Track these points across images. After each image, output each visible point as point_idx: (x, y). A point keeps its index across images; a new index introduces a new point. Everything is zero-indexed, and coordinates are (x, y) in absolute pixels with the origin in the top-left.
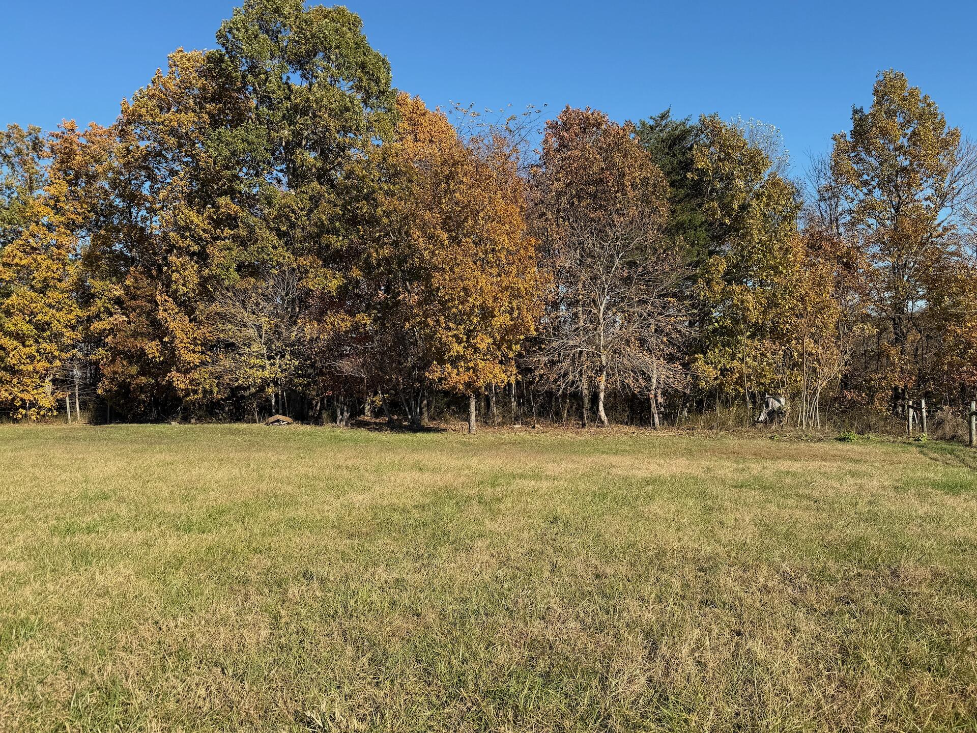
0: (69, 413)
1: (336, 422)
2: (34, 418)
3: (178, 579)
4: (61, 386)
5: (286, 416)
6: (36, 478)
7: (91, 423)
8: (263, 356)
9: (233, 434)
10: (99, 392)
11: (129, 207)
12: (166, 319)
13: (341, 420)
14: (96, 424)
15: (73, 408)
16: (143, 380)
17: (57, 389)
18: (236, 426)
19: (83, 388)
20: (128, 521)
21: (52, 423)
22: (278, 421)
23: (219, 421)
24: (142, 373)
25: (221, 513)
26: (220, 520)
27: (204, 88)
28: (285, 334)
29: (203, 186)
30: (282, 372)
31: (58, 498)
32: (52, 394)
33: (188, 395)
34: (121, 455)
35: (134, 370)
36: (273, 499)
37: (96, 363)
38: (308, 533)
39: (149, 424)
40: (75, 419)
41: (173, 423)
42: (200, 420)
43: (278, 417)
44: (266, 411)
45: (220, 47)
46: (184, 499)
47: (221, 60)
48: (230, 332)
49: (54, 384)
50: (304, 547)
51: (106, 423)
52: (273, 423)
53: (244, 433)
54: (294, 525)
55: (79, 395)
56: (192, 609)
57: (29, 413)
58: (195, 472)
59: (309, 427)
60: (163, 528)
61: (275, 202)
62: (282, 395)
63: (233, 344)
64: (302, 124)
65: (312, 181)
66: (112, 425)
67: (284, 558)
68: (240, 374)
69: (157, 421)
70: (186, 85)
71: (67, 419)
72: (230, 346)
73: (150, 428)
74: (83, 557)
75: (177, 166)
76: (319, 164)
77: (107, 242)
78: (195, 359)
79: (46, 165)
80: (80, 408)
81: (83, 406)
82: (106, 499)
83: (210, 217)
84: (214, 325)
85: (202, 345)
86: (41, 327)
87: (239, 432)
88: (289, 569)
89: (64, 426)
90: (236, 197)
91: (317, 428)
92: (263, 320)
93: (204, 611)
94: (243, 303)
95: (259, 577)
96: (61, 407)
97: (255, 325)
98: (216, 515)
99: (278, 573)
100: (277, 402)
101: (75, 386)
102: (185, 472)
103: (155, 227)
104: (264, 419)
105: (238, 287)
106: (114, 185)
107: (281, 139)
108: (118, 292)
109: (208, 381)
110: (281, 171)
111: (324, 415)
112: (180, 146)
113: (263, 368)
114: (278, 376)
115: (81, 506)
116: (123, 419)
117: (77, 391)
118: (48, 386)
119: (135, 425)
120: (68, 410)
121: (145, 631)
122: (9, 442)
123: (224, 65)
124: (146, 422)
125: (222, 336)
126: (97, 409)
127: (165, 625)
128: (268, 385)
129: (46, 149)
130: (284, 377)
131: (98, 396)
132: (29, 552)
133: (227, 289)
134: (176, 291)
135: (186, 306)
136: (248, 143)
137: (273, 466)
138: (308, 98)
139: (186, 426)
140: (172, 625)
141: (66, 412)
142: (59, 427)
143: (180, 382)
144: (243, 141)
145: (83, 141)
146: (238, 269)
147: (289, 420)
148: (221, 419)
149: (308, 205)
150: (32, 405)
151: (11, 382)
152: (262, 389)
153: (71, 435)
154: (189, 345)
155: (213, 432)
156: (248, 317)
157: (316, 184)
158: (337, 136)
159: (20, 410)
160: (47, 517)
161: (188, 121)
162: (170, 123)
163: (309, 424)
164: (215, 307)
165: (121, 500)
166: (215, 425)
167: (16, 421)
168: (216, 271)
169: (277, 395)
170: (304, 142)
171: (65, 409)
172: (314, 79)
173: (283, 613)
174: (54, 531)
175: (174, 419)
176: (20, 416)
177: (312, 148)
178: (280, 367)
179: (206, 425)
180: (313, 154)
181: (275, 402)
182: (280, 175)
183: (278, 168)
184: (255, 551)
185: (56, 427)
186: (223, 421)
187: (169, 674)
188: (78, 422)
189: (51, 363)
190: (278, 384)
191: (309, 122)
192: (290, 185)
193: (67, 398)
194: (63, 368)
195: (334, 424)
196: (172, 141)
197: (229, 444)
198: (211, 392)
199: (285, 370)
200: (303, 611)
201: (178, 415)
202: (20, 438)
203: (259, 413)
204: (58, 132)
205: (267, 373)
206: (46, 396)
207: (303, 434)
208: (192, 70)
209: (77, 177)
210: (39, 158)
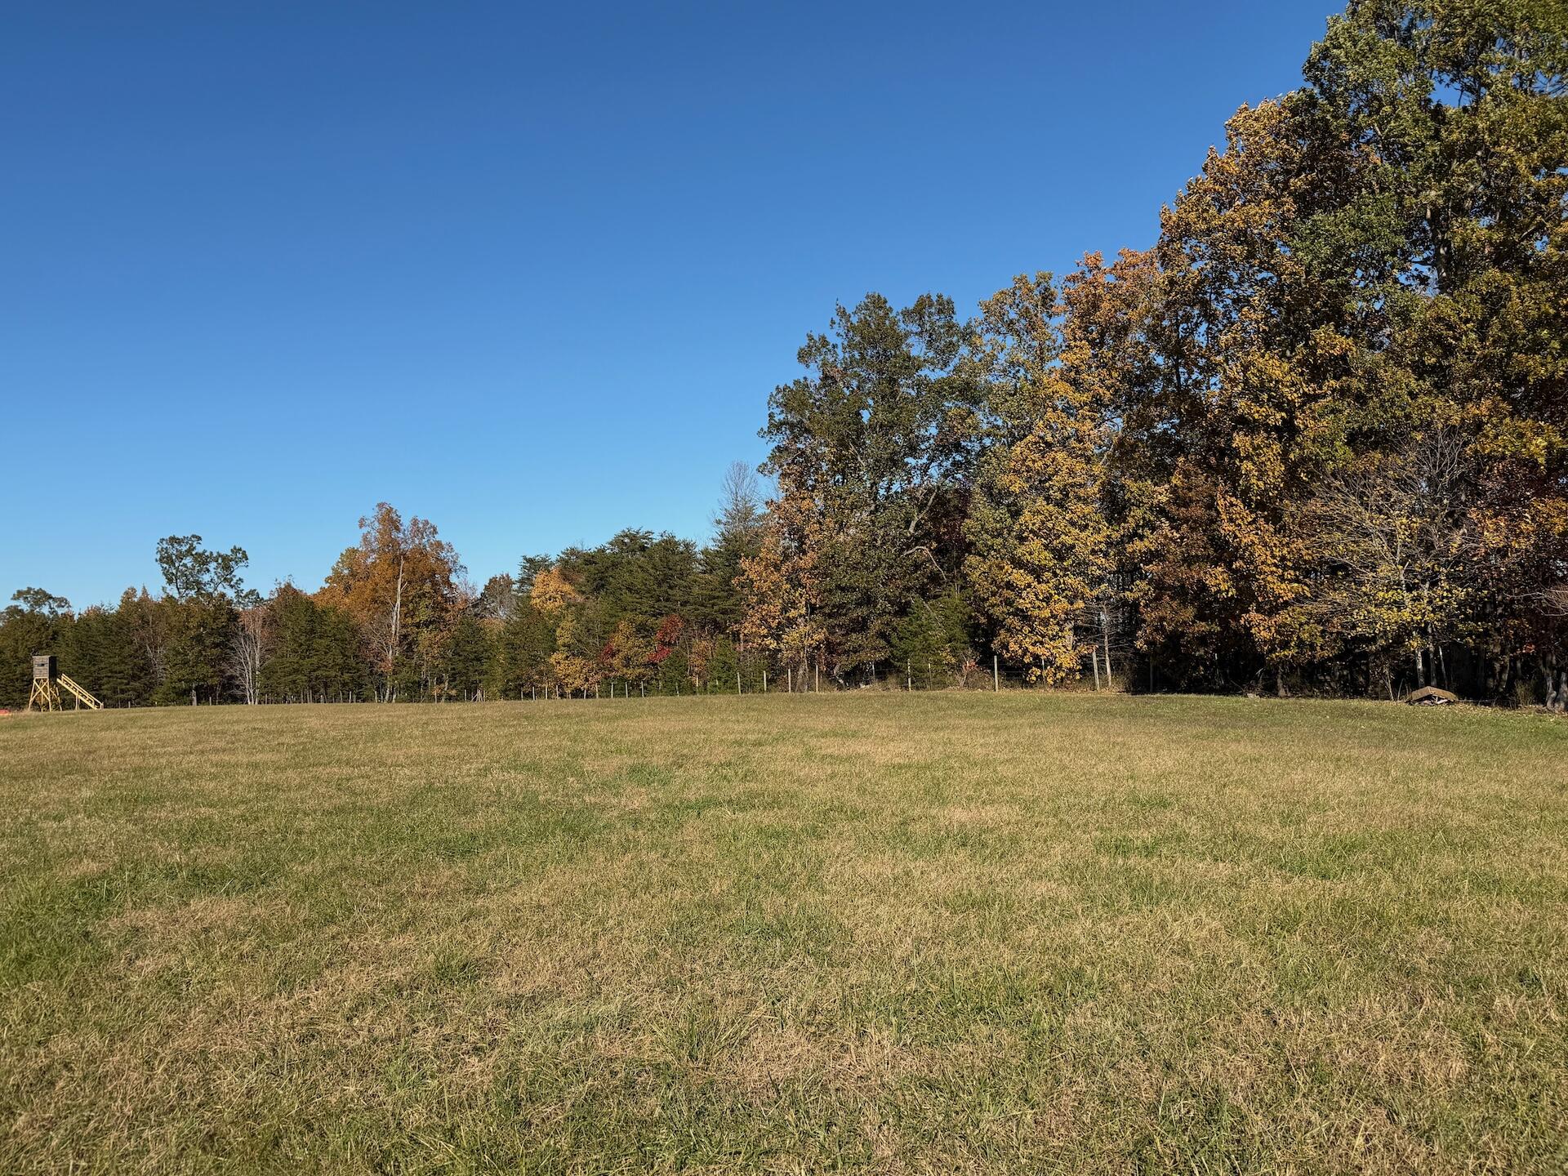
0: (1097, 676)
1: (1545, 704)
2: (1050, 681)
3: (1294, 948)
4: (1085, 637)
5: (1443, 688)
6: (1064, 768)
7: (1127, 692)
8: (1399, 584)
9: (1351, 717)
10: (1139, 644)
11: (1176, 366)
12: (1234, 532)
13: (1555, 700)
14: (1135, 693)
15: (1102, 669)
16: (1202, 627)
17: (1080, 640)
18: (1355, 703)
19: (1116, 640)
20: (1203, 845)
21: (1074, 689)
22: (1429, 697)
23: (1325, 694)
24: (1200, 616)
25: (1351, 848)
26: (1352, 859)
27: (1284, 158)
28: (1439, 544)
29: (1288, 313)
30: (1433, 611)
31: (1099, 798)
32: (1074, 648)
33: (1272, 650)
34: (1178, 742)
35: (1189, 612)
36: (1440, 833)
37: (1135, 605)
38: (1515, 902)
39: (1212, 696)
40: (1105, 685)
41: (1251, 696)
42: (1294, 690)
43: (1431, 690)
44: (1405, 680)
45: (1309, 86)
46: (1286, 819)
47: (1312, 102)
48: (1339, 545)
49: (1075, 634)
50: (1513, 927)
51: (1148, 691)
52: (1420, 700)
53: (1370, 715)
54: (1485, 884)
55: (1110, 650)
56: (1323, 1000)
57: (1045, 673)
58: (1297, 776)
59: (1489, 710)
60: (1257, 861)
61: (1414, 316)
62: (1436, 652)
63: (1344, 567)
64: (1464, 175)
65: (1485, 268)
66: (1158, 695)
67: (1477, 942)
68: (1359, 615)
69: (1225, 691)
70: (1256, 161)
71: (1094, 684)
72: (1337, 570)
73: (1216, 701)
74: (1144, 890)
75: (1246, 290)
76: (1497, 237)
77: (1145, 422)
78: (1285, 590)
79: (1058, 325)
80: (1112, 670)
81: (1117, 666)
82: (1165, 807)
83: (1301, 363)
84: (1313, 536)
85: (1295, 569)
86: (1060, 554)
87: (1359, 713)
88: (1487, 962)
89: (1091, 694)
90: (1345, 323)
91: (1507, 713)
92: (1398, 523)
93: (1344, 1009)
94: (1361, 496)
95: (1432, 966)
96: (1086, 668)
97: (1382, 531)
98: (1342, 851)
99: (1469, 965)
100: (1426, 662)
101: (1103, 637)
102: (1281, 776)
103: (1213, 391)
104: (1404, 693)
105: (1351, 469)
106: (1154, 334)
107: (1424, 206)
108: (1162, 495)
109: (1306, 627)
110: (1424, 262)
111: (1520, 690)
112: (1251, 255)
113: (1399, 605)
114: (1426, 618)
115: (1131, 814)
116: (1173, 688)
117: (1106, 644)
118: (1069, 637)
119: (1192, 696)
120: (1096, 671)
121: (1254, 1021)
122: (1025, 714)
123: (1318, 114)
124: (1210, 691)
125: (1327, 554)
126: (1135, 671)
127: (1282, 1019)
128: (1409, 635)
129: (1060, 302)
130: (1440, 620)
131: (1137, 652)
132: (1072, 873)
133: (1334, 475)
134: (1248, 489)
135: (1267, 509)
136: (1363, 229)
137: (1432, 775)
138: (1475, 127)
139: (1272, 700)
140: (1295, 1020)
141: (1093, 674)
142: (1084, 695)
143: (1261, 628)
144: (1354, 226)
145: (1110, 279)
146: (1351, 441)
147: (1451, 696)
148: (1327, 692)
149: (1479, 311)
150: (1049, 662)
151: (1021, 631)
152: (1399, 640)
153: (1102, 707)
154: (1274, 569)
155: (1316, 712)
156: (1371, 518)
157: (1493, 273)
158: (1533, 179)
159: (1034, 669)
160: (1086, 825)
161: (1260, 215)
162: (1233, 225)
163: (1489, 705)
164: (1315, 506)
165: (1187, 811)
166: (1319, 701)
167: (1026, 684)
168: (1311, 449)
169: (1425, 654)
170: (1468, 204)
171: (1092, 670)
172: (1483, 90)
173: (1490, 1038)
174: (1100, 846)
175: (1251, 689)
176: (1034, 678)
177: (1486, 210)
178: (1430, 602)
179: (1303, 701)
180: (1486, 221)
181: (1424, 665)
182: (1425, 270)
183: (1419, 259)
184: (1420, 920)
185: (1080, 695)
186: (1333, 694)
187: (1298, 1099)
188: (1110, 690)
189: (1072, 604)
190: (1427, 633)
191: (1477, 168)
192: (1443, 285)
193: (1094, 654)
194: (1088, 611)
195: (1541, 707)
196: (1239, 250)
197: (1347, 734)
198: (1312, 647)
199: (1441, 607)
200: (1530, 1044)
201: (1257, 683)
202: (1038, 708)
203: (1395, 684)
204: (1076, 272)
205: (1406, 614)
206: (1064, 651)
207: (1479, 722)
208: (1263, 133)
209: (1102, 335)
210: (1050, 317)
